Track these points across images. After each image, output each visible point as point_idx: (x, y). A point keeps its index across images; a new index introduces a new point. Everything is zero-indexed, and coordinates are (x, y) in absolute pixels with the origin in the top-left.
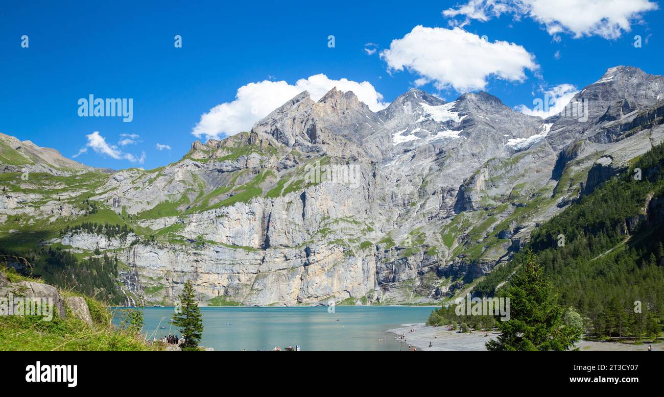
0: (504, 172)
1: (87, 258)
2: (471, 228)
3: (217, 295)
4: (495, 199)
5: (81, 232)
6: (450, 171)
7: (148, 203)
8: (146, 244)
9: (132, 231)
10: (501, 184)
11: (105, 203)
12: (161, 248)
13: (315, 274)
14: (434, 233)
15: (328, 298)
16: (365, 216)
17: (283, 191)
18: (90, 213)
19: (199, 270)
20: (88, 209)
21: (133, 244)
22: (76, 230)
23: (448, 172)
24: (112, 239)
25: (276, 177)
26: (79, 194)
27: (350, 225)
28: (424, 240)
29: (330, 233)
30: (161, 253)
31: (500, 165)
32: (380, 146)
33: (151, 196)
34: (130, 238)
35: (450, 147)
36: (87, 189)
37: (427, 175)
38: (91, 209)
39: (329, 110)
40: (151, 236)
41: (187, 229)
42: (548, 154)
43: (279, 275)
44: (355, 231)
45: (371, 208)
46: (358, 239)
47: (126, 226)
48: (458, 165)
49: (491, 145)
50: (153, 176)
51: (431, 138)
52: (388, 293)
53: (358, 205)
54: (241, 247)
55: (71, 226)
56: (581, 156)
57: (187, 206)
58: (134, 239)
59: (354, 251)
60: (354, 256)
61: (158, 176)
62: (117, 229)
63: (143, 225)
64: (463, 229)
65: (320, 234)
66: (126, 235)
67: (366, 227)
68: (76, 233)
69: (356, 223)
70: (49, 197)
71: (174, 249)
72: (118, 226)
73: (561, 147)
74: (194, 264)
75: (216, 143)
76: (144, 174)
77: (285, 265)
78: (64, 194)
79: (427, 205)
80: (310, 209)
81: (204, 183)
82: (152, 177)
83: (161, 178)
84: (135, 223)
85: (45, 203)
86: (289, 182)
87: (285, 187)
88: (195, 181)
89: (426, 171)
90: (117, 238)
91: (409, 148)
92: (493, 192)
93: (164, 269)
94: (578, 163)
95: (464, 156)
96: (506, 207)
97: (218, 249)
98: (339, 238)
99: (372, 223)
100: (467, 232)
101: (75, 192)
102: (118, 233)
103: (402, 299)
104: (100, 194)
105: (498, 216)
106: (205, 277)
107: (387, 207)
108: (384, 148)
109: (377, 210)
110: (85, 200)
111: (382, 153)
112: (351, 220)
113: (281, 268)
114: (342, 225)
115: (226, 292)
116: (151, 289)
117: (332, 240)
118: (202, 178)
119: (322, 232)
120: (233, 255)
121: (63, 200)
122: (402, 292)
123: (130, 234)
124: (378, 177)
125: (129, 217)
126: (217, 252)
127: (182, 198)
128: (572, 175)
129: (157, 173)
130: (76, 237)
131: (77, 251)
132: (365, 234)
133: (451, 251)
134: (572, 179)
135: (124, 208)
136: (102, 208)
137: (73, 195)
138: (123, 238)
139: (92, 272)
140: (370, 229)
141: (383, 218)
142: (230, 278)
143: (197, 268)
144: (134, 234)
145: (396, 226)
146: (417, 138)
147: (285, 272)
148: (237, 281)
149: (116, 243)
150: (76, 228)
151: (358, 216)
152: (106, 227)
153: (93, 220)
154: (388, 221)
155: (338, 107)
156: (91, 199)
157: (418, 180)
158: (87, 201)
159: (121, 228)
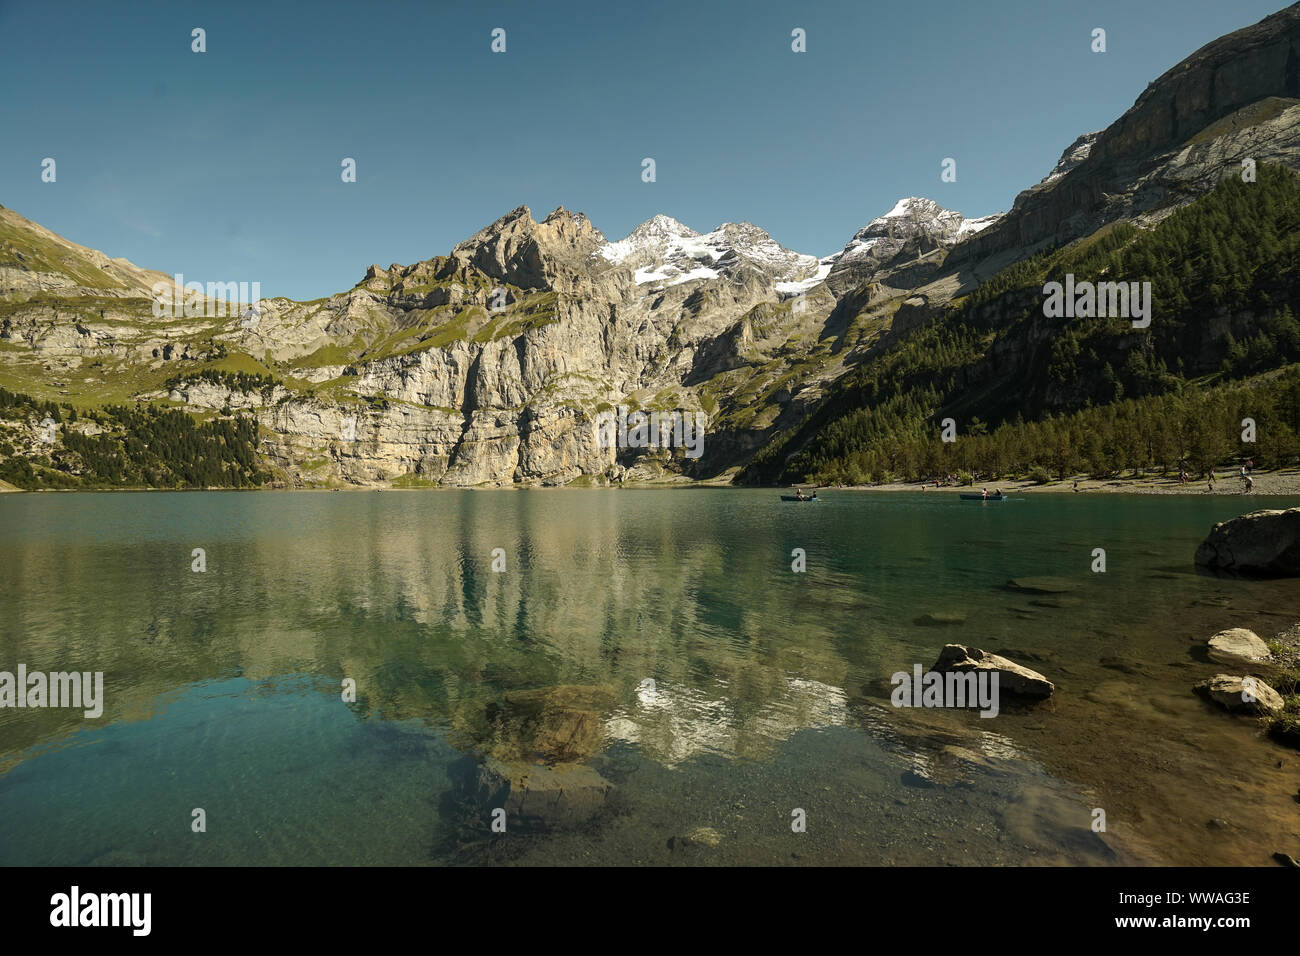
0: (776, 320)
1: (210, 420)
2: (736, 389)
3: (405, 472)
4: (765, 353)
5: (199, 383)
6: (709, 317)
7: (305, 347)
8: (302, 401)
9: (281, 383)
10: (772, 336)
11: (239, 345)
12: (323, 408)
13: (538, 445)
14: (689, 394)
15: (555, 476)
16: (601, 371)
17: (494, 334)
18: (215, 357)
19: (380, 438)
20: (211, 351)
21: (281, 401)
22: (192, 380)
23: (705, 319)
24: (251, 394)
25: (485, 317)
26: (198, 330)
27: (583, 382)
28: (678, 403)
29: (558, 391)
30: (324, 414)
31: (772, 311)
32: (619, 285)
33: (309, 337)
34: (278, 394)
35: (707, 287)
36: (212, 324)
37: (679, 323)
38: (217, 352)
39: (555, 235)
40: (308, 392)
41: (362, 382)
42: (827, 300)
43: (490, 446)
44: (590, 390)
45: (609, 361)
46: (594, 400)
47: (271, 376)
48: (717, 311)
49: (757, 288)
50: (312, 310)
51: (683, 278)
52: (632, 469)
53: (592, 357)
54: (438, 408)
55: (184, 375)
56: (872, 302)
57: (361, 352)
58: (283, 394)
59: (589, 415)
60: (588, 421)
61: (319, 311)
62: (257, 379)
63: (296, 376)
64: (726, 389)
65: (544, 393)
66: (271, 389)
67: (603, 385)
68: (193, 384)
69: (591, 379)
70: (150, 333)
71: (343, 409)
72: (258, 376)
73: (844, 292)
74: (373, 430)
75: (401, 269)
76: (298, 307)
77: (496, 432)
78: (174, 329)
79: (680, 360)
80: (531, 359)
81: (386, 322)
82: (311, 312)
83: (323, 313)
84: (285, 373)
85: (144, 341)
86: (503, 324)
87: (497, 331)
88: (372, 319)
89: (677, 318)
90: (256, 392)
91: (655, 289)
92: (764, 344)
93: (329, 437)
94: (869, 311)
95: (724, 300)
96: (780, 363)
97: (406, 411)
98: (569, 398)
99: (611, 381)
100: (731, 394)
101: (192, 328)
102: (258, 385)
103: (650, 477)
104: (231, 332)
105: (771, 374)
106: (388, 448)
107: (630, 361)
108: (624, 287)
109: (616, 364)
110: (207, 338)
111: (622, 294)
112: (584, 375)
113: (493, 436)
114: (573, 381)
115: (418, 469)
116: (311, 464)
117: (561, 401)
118: (383, 316)
119: (548, 390)
120: (427, 418)
121: (173, 338)
122: (650, 468)
123: (278, 388)
124: (618, 323)
125: (275, 364)
126: (405, 414)
127: (355, 341)
128: (862, 324)
129: (318, 306)
130: (193, 391)
131: (195, 410)
132: (602, 394)
133: (711, 417)
134: (862, 330)
135: (268, 352)
136: (234, 351)
137: (189, 332)
138: (267, 393)
139: (218, 441)
140: (608, 389)
141: (625, 375)
142: (423, 450)
143: (376, 436)
144: (284, 387)
145: (640, 385)
146: (666, 277)
147: (498, 442)
148: (432, 454)
149: (255, 399)
150: (193, 377)
151: (593, 371)
152: (239, 377)
153: (219, 366)
154: (630, 378)
155: (566, 232)
156: (216, 338)
157: (668, 329)
158: (211, 340)
159: (263, 377)
